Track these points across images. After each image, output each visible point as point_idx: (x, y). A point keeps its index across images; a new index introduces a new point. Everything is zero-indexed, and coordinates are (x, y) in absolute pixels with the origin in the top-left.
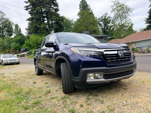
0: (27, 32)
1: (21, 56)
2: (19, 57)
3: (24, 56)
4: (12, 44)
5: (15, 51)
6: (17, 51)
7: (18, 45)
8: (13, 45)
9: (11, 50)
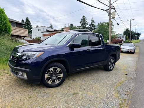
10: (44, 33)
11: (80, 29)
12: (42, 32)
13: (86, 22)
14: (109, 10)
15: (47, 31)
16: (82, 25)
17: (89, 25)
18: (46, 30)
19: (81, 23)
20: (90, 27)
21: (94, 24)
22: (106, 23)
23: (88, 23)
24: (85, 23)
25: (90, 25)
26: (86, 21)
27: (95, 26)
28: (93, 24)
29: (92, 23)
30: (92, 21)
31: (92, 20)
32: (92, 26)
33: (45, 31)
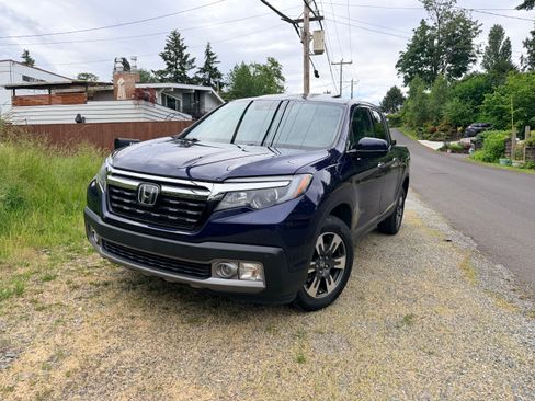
0: (526, 56)
1: (455, 150)
2: (449, 151)
3: (465, 149)
4: (449, 105)
5: (451, 129)
6: (459, 129)
7: (467, 108)
8: (450, 107)
9: (442, 125)
10: (19, 93)
11: (162, 81)
12: (7, 88)
13: (187, 56)
14: (302, 20)
15: (26, 83)
16: (170, 66)
17: (196, 70)
18: (26, 78)
19: (165, 59)
20: (201, 76)
21: (215, 69)
22: (258, 67)
23: (193, 60)
24: (184, 61)
25: (203, 70)
26: (185, 52)
27: (220, 76)
28: (214, 65)
29: (207, 63)
30: (209, 54)
31: (208, 50)
32: (207, 74)
33: (20, 82)
